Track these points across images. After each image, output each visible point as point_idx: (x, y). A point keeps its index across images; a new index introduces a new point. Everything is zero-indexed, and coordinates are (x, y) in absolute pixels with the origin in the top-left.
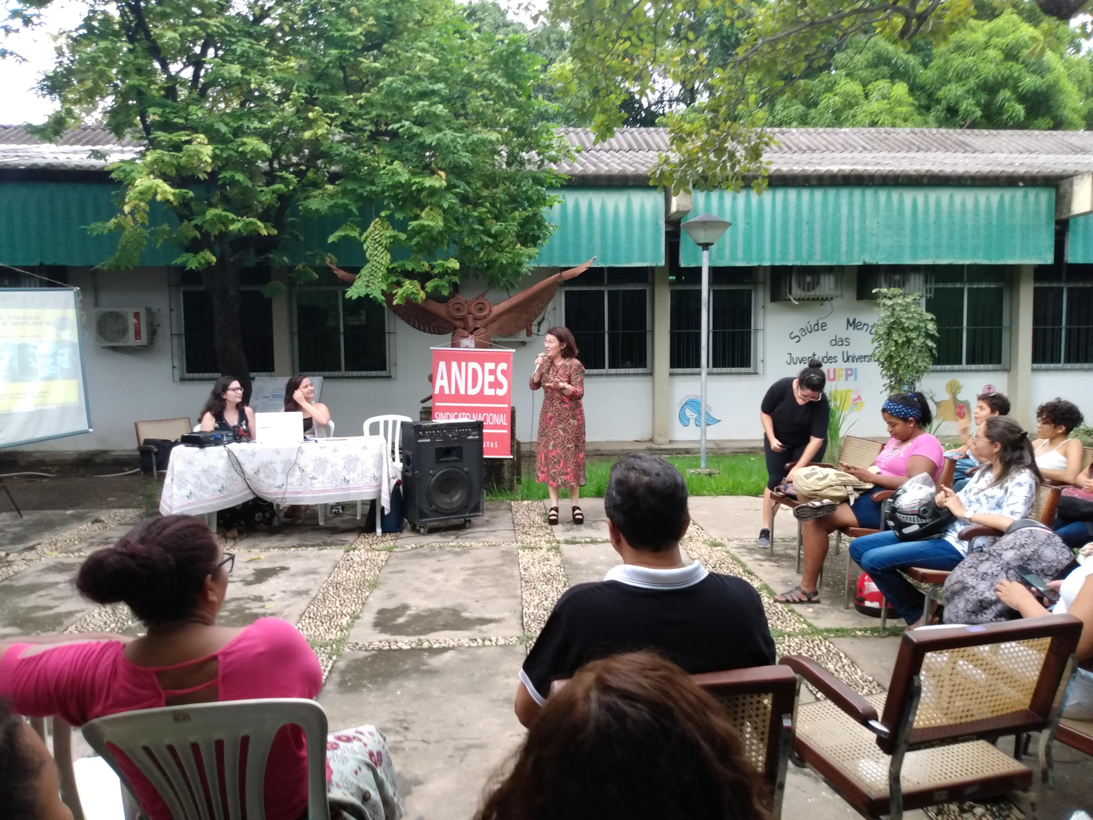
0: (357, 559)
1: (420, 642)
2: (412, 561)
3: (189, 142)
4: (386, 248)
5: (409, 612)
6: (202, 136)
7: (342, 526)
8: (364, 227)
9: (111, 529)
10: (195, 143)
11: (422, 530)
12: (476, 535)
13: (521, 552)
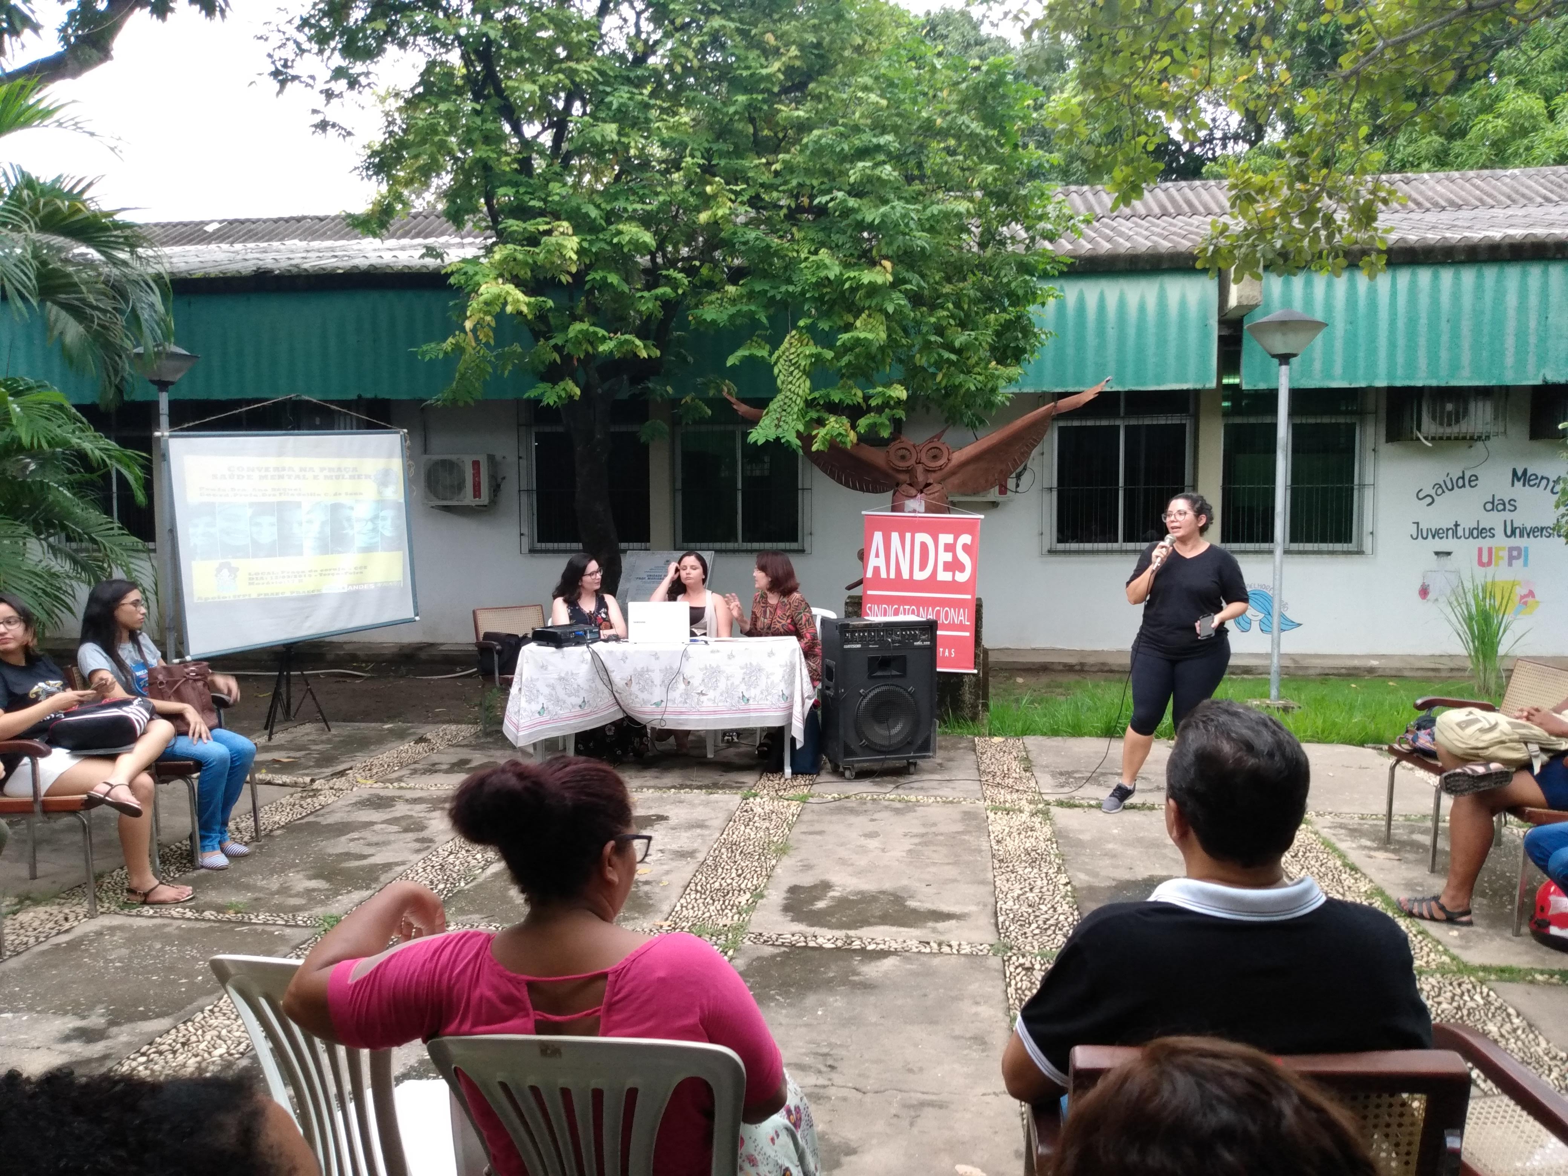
0: (758, 810)
1: (849, 940)
2: (835, 818)
3: (549, 233)
4: (804, 372)
5: (831, 894)
6: (565, 224)
7: (737, 760)
8: (775, 343)
9: (439, 752)
10: (556, 233)
11: (847, 773)
12: (926, 785)
13: (991, 816)
